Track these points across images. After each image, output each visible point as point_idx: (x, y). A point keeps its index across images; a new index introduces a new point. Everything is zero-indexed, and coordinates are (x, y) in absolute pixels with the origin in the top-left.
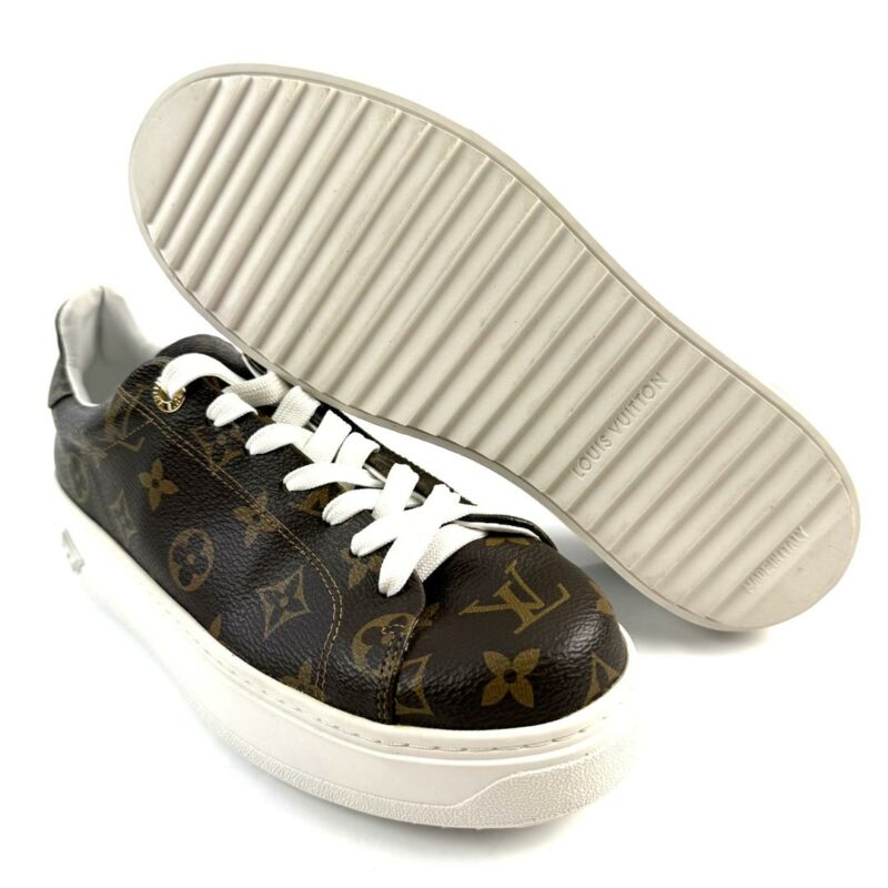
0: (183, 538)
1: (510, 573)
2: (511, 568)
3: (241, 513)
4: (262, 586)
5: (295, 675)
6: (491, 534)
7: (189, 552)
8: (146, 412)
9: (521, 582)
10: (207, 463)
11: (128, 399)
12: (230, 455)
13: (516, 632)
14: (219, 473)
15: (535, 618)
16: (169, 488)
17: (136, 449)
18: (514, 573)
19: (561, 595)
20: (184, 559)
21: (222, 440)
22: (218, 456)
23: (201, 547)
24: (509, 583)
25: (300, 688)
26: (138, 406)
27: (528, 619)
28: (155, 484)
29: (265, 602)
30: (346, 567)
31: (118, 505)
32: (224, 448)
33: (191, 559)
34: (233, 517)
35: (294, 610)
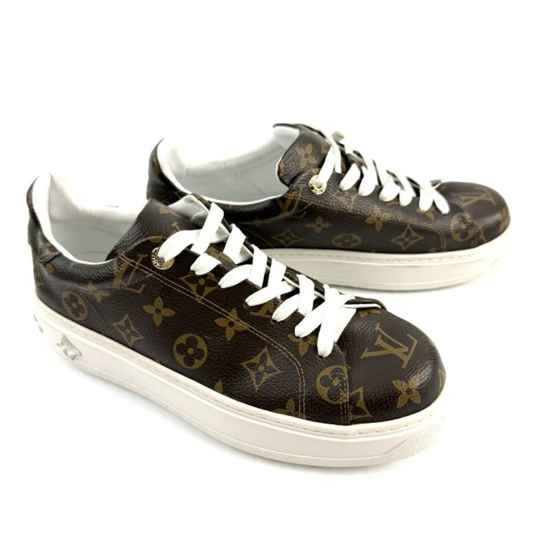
0: (182, 339)
1: (378, 330)
2: (378, 328)
3: (220, 322)
4: (245, 360)
5: (284, 408)
6: (358, 310)
7: (189, 347)
8: (146, 270)
9: (386, 335)
10: (194, 296)
11: (133, 263)
12: (208, 290)
13: (404, 367)
14: (203, 301)
15: (408, 358)
16: (169, 313)
17: (139, 292)
18: (380, 330)
19: (413, 342)
20: (186, 351)
21: (202, 282)
22: (200, 290)
23: (197, 343)
24: (380, 336)
26: (139, 266)
27: (406, 359)
28: (158, 311)
29: (249, 370)
30: (294, 344)
31: (122, 323)
32: (204, 286)
33: (190, 351)
34: (216, 325)
35: (270, 372)
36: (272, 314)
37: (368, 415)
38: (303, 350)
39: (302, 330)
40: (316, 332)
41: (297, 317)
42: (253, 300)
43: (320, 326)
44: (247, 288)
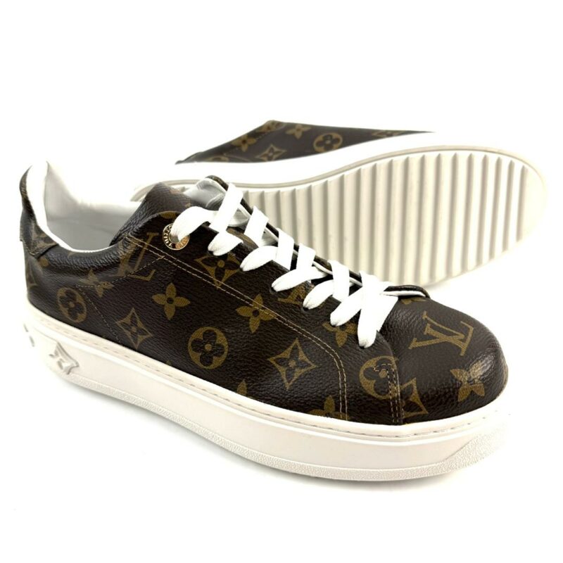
0: (198, 334)
1: (426, 319)
2: (425, 316)
3: (243, 311)
4: (272, 355)
5: (322, 408)
6: (401, 298)
7: (206, 343)
8: (156, 251)
9: (436, 323)
10: (212, 281)
11: (142, 244)
12: (228, 273)
13: (462, 354)
14: (222, 286)
15: (466, 344)
16: (183, 302)
17: (148, 278)
18: (429, 319)
19: (469, 329)
20: (203, 347)
21: (221, 264)
22: (219, 274)
23: (215, 338)
24: (428, 325)
25: (328, 415)
26: (149, 247)
27: (464, 347)
28: (170, 301)
29: (277, 366)
30: (331, 334)
31: (127, 320)
32: (224, 269)
33: (208, 347)
34: (237, 315)
35: (302, 367)
36: (303, 300)
37: (425, 411)
38: (341, 339)
39: (339, 317)
40: (355, 320)
41: (331, 304)
42: (280, 284)
43: (359, 313)
44: (272, 270)
